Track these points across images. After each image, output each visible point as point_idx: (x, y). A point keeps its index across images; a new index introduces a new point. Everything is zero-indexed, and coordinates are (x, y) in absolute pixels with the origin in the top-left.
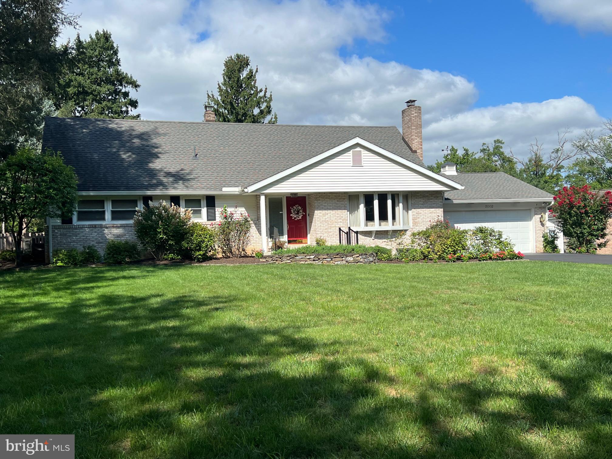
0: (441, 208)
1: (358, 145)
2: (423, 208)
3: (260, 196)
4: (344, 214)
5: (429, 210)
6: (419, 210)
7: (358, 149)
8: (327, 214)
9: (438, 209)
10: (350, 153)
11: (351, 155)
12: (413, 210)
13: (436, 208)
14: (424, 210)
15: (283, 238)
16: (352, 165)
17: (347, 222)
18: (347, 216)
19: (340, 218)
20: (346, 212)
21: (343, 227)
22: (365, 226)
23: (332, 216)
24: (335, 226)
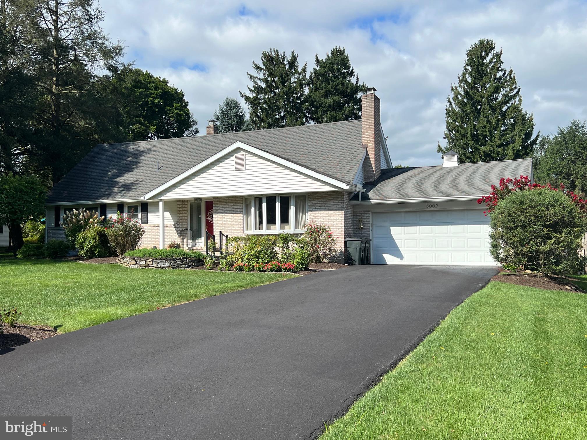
0: (342, 210)
1: (238, 149)
2: (321, 211)
3: (159, 202)
4: (239, 217)
5: (327, 212)
6: (317, 212)
7: (242, 153)
8: (224, 217)
9: (337, 211)
10: (233, 159)
11: (234, 159)
12: (310, 213)
13: (336, 210)
14: (322, 212)
15: (201, 240)
16: (234, 169)
17: (242, 225)
18: (243, 220)
19: (236, 222)
20: (242, 215)
21: (238, 230)
22: (256, 229)
23: (228, 219)
24: (231, 230)
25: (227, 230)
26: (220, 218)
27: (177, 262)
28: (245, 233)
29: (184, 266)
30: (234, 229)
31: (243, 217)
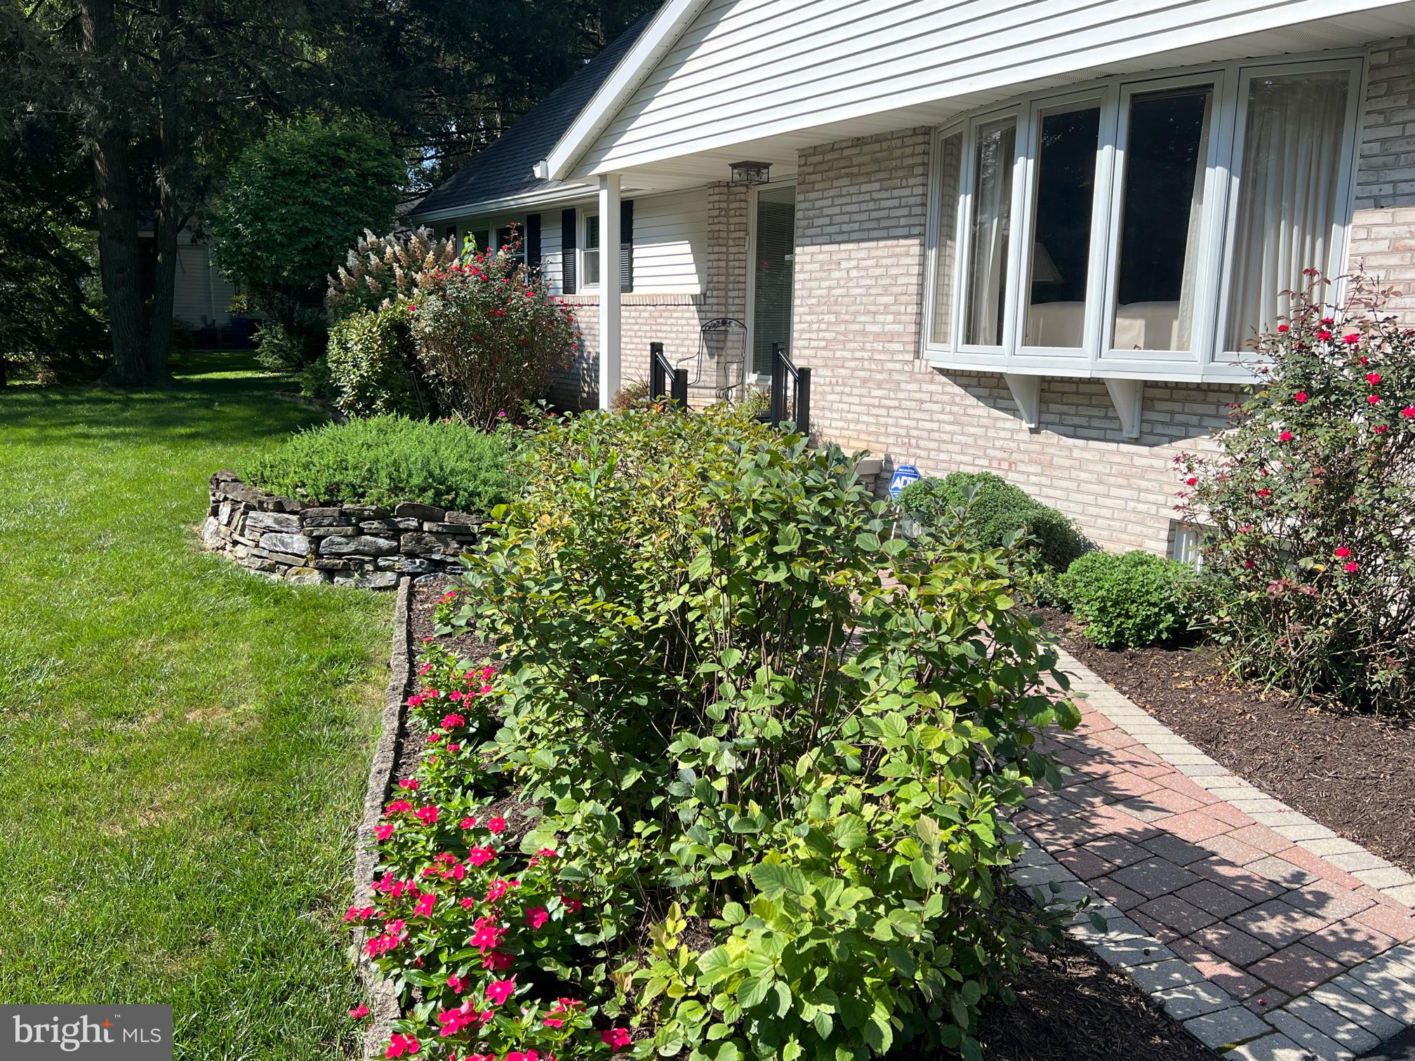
4: (905, 259)
17: (913, 309)
18: (922, 275)
19: (885, 287)
20: (913, 245)
21: (891, 337)
22: (971, 338)
23: (854, 273)
24: (864, 333)
25: (845, 333)
26: (822, 263)
27: (361, 532)
28: (926, 354)
29: (403, 563)
30: (876, 328)
31: (923, 256)
